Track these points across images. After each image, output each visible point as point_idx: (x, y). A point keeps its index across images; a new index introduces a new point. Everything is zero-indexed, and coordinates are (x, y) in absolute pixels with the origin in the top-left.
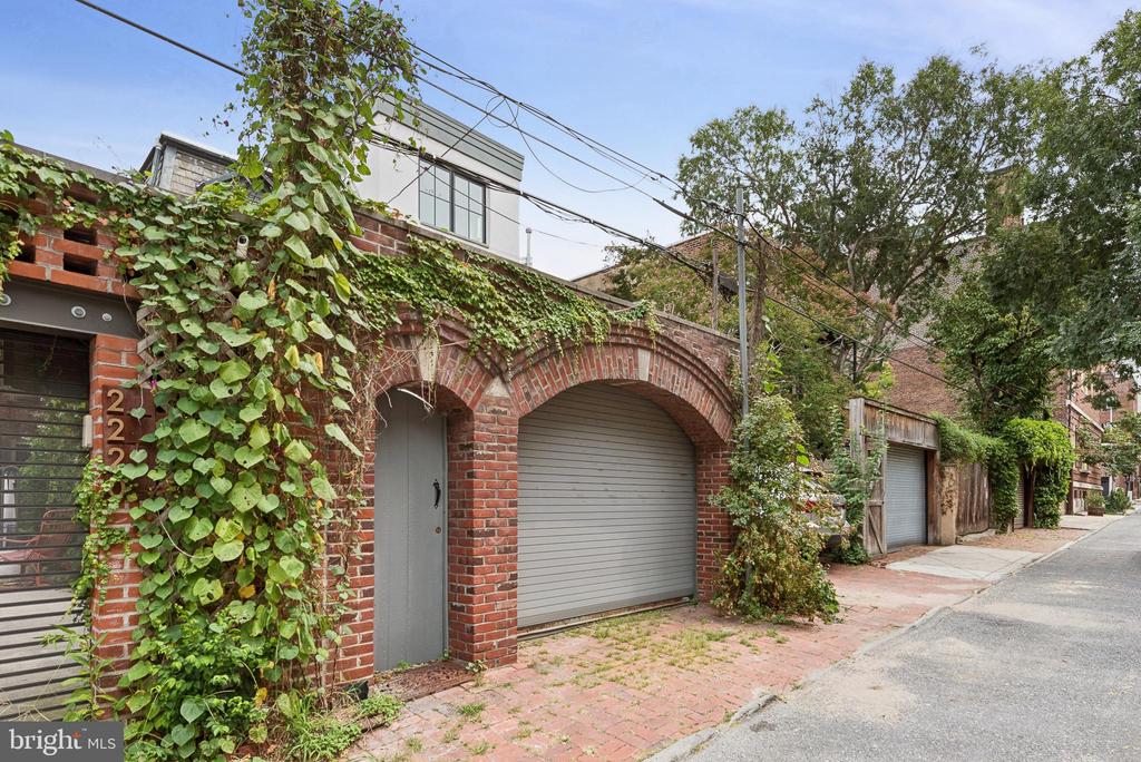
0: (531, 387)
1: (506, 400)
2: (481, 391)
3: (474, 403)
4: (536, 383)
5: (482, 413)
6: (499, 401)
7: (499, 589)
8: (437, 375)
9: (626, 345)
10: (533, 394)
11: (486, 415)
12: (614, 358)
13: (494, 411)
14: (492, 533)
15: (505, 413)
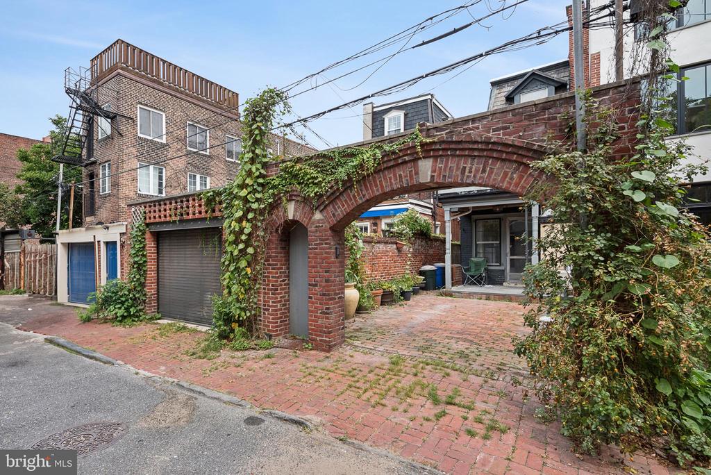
0: (336, 210)
1: (322, 220)
2: (311, 218)
3: (307, 225)
4: (339, 207)
5: (312, 228)
6: (318, 221)
7: (321, 313)
8: (294, 216)
9: (405, 162)
10: (336, 214)
11: (313, 229)
12: (395, 176)
13: (317, 227)
14: (316, 285)
15: (322, 226)
